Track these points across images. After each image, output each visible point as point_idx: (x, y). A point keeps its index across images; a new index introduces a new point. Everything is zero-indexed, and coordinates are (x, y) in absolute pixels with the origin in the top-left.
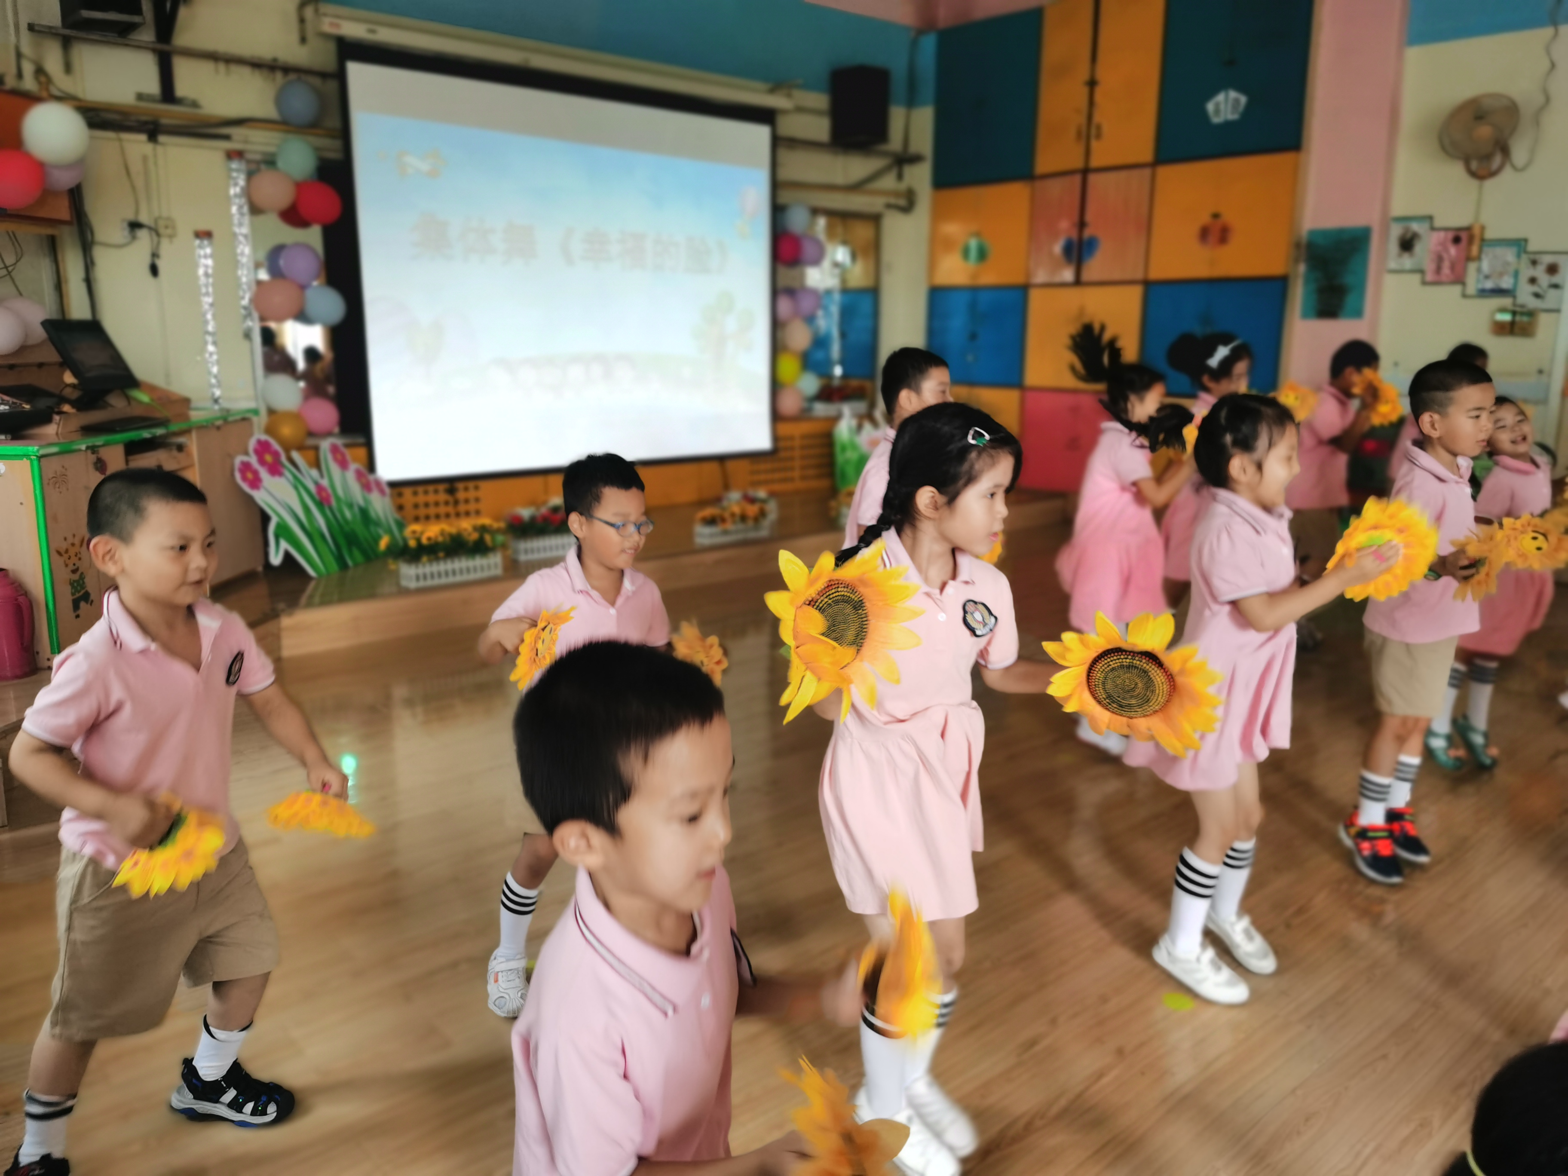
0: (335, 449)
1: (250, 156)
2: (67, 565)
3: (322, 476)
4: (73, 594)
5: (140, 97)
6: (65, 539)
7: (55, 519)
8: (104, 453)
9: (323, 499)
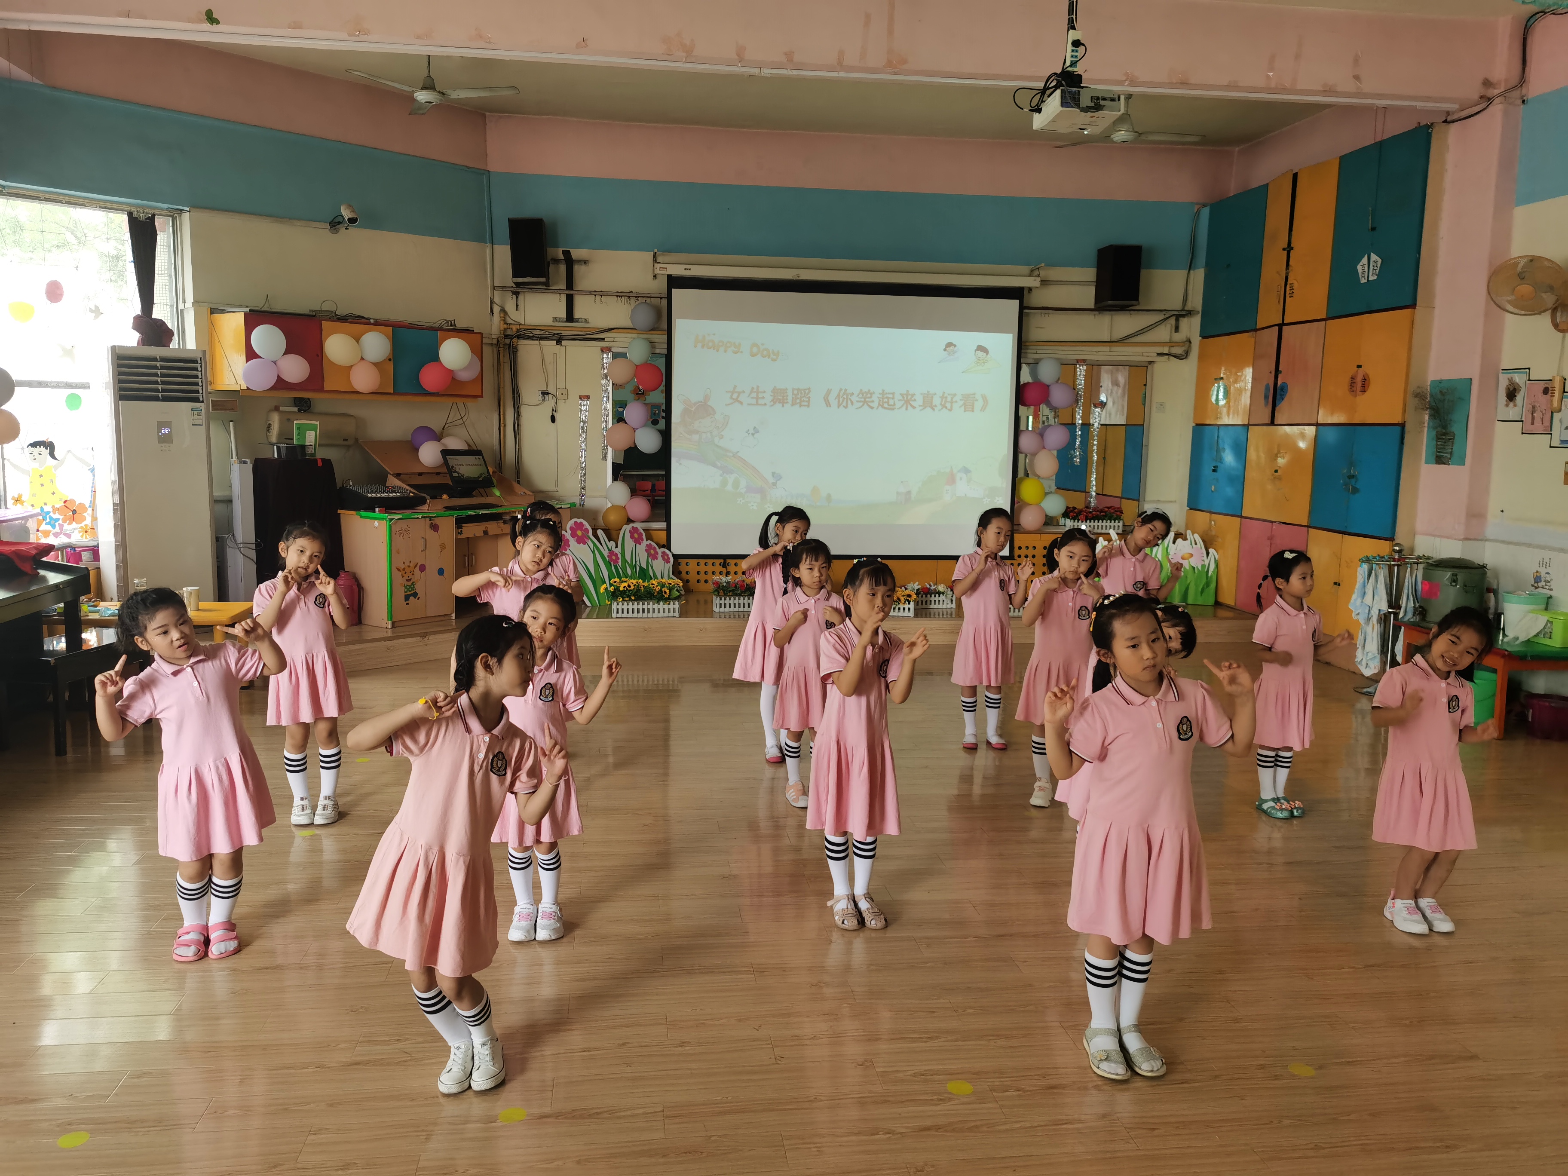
0: (634, 531)
1: (615, 350)
2: (403, 577)
3: (617, 547)
4: (405, 592)
5: (555, 320)
6: (404, 563)
7: (398, 552)
8: (437, 521)
9: (611, 560)
